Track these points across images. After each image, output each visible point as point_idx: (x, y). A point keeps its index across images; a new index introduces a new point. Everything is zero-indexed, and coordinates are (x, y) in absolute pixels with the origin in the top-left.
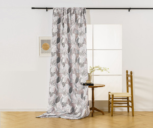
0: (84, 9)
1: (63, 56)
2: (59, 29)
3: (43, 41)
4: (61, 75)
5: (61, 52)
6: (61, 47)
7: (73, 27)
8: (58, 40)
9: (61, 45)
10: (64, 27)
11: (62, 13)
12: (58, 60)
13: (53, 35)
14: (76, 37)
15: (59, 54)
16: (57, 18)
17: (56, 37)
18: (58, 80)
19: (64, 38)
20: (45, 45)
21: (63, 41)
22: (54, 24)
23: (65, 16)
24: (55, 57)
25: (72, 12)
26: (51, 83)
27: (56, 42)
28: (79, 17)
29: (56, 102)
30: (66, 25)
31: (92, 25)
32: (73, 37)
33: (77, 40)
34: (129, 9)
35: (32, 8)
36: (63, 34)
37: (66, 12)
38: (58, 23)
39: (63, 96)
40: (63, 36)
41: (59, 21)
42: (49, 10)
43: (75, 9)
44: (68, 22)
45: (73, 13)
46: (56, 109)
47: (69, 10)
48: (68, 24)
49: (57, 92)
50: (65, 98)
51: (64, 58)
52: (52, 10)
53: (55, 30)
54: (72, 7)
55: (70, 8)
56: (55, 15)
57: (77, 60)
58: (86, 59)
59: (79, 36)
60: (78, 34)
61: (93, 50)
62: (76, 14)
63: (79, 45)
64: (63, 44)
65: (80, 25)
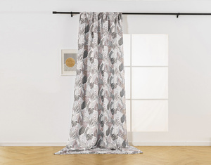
0: (120, 14)
1: (91, 74)
2: (86, 39)
3: (66, 55)
4: (87, 99)
5: (88, 69)
6: (89, 63)
7: (105, 37)
8: (85, 54)
9: (89, 61)
10: (93, 37)
11: (91, 19)
12: (85, 80)
13: (80, 47)
14: (109, 50)
16: (84, 26)
17: (82, 50)
18: (83, 106)
19: (93, 51)
20: (69, 61)
21: (92, 55)
22: (80, 33)
23: (96, 24)
24: (81, 76)
25: (104, 18)
26: (74, 109)
27: (82, 56)
28: (113, 24)
29: (80, 134)
30: (96, 35)
31: (129, 35)
32: (105, 51)
33: (110, 54)
34: (178, 15)
35: (54, 13)
36: (92, 46)
37: (97, 18)
38: (86, 32)
39: (88, 126)
40: (92, 49)
41: (87, 29)
42: (75, 16)
43: (108, 15)
44: (99, 30)
45: (106, 19)
46: (78, 143)
47: (100, 15)
48: (99, 34)
49: (81, 121)
50: (91, 129)
51: (92, 77)
52: (79, 15)
53: (82, 41)
54: (104, 11)
55: (101, 13)
56: (83, 22)
57: (109, 80)
58: (118, 79)
59: (112, 50)
60: (111, 46)
61: (131, 67)
62: (109, 21)
63: (112, 61)
64: (91, 59)
65: (114, 35)
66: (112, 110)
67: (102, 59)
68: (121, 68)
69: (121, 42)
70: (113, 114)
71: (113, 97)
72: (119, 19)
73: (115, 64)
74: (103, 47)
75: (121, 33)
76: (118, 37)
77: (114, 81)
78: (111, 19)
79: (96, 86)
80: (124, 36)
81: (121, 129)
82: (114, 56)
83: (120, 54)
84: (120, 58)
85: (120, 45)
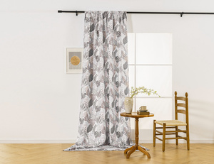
0: (124, 14)
1: (97, 73)
2: (92, 38)
3: (71, 54)
4: (94, 97)
5: (94, 68)
6: (95, 61)
7: (110, 36)
8: (91, 53)
9: (94, 59)
10: (98, 36)
11: (96, 17)
12: (91, 78)
13: (85, 46)
14: (114, 49)
15: (92, 70)
16: (89, 24)
17: (88, 49)
18: (91, 103)
19: (99, 50)
20: (74, 59)
21: (98, 54)
22: (86, 31)
23: (101, 22)
24: (87, 73)
25: (109, 17)
26: (82, 107)
27: (88, 55)
28: (118, 23)
29: (88, 132)
30: (101, 34)
31: (134, 34)
32: (110, 49)
33: (114, 53)
34: (182, 14)
35: (59, 12)
36: (97, 44)
37: (102, 16)
38: (91, 31)
39: (96, 123)
40: (97, 48)
41: (92, 28)
42: (80, 15)
43: (112, 14)
44: (104, 29)
45: (111, 18)
46: (87, 141)
47: (105, 14)
48: (104, 32)
49: (88, 119)
50: (99, 127)
51: (99, 75)
52: (83, 14)
53: (87, 39)
54: (109, 10)
55: (106, 12)
56: (87, 21)
57: (114, 78)
58: (123, 78)
59: (117, 48)
60: (116, 45)
61: (135, 65)
62: (114, 20)
63: (117, 59)
64: (97, 57)
65: (119, 34)
66: (117, 108)
67: (107, 57)
68: (126, 66)
69: (125, 41)
70: (118, 112)
71: (117, 95)
72: (123, 18)
73: (119, 63)
74: (108, 46)
75: (125, 32)
76: (123, 36)
77: (119, 79)
78: (115, 18)
79: (102, 84)
80: (129, 35)
81: (125, 126)
82: (119, 54)
83: (124, 52)
84: (125, 56)
85: (124, 43)
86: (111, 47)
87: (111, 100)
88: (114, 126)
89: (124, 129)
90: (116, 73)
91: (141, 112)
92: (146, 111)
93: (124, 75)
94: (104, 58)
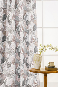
15: (5, 32)
86: (22, 12)
87: (22, 57)
88: (24, 80)
89: (34, 82)
90: (27, 34)
91: (49, 67)
92: (53, 67)
93: (33, 36)
94: (16, 21)
